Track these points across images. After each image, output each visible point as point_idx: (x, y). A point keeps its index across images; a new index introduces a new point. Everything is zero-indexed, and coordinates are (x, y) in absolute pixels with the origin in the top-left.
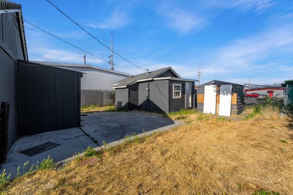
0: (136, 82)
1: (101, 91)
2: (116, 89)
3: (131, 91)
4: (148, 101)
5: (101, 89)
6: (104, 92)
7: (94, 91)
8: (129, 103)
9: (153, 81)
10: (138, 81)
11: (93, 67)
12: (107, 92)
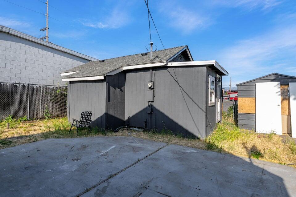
0: (121, 70)
1: (32, 87)
2: (71, 82)
3: (111, 87)
4: (151, 110)
5: (32, 82)
6: (38, 89)
7: (13, 86)
8: (107, 115)
9: (165, 67)
10: (126, 68)
11: (11, 32)
12: (45, 88)
